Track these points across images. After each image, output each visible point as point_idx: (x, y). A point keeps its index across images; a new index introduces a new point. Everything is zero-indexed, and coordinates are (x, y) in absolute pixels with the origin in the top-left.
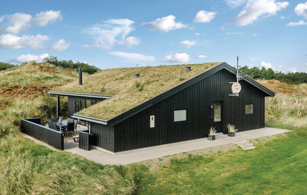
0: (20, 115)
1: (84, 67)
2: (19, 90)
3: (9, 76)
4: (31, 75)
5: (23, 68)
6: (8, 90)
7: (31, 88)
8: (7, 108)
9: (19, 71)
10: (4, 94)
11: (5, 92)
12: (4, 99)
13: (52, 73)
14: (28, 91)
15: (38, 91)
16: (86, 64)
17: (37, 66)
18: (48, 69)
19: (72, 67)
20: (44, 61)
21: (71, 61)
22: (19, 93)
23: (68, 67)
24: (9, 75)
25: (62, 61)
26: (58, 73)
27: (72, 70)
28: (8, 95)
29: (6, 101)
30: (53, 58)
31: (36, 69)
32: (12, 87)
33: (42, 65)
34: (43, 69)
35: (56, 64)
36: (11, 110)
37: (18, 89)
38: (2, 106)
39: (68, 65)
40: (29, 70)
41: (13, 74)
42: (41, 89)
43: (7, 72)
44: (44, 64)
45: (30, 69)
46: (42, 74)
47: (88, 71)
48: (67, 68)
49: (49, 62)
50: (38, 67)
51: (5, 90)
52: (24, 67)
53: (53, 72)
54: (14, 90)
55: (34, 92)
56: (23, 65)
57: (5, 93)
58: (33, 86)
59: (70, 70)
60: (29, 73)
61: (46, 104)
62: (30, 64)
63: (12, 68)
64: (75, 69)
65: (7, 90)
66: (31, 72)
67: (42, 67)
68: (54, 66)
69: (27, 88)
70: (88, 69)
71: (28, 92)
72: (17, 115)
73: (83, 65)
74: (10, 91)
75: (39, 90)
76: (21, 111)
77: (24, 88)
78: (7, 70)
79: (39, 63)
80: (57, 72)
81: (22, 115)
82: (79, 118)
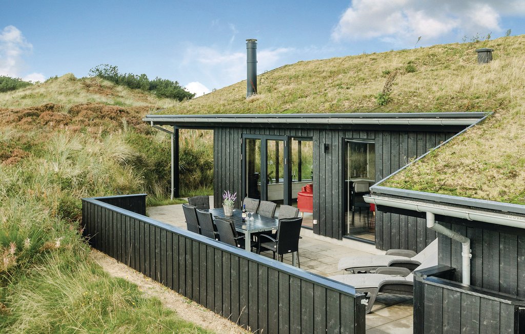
0: (75, 182)
1: (170, 89)
2: (58, 115)
3: (22, 100)
4: (68, 98)
5: (52, 87)
6: (29, 115)
7: (90, 112)
8: (30, 159)
9: (44, 92)
10: (19, 123)
11: (20, 119)
12: (19, 134)
13: (110, 96)
14: (82, 118)
15: (107, 119)
16: (174, 82)
17: (79, 83)
18: (101, 89)
19: (148, 87)
20: (92, 73)
21: (145, 75)
22: (58, 122)
23: (140, 88)
24: (24, 97)
25: (127, 75)
26: (122, 97)
27: (146, 92)
28: (30, 126)
29: (25, 141)
30: (109, 68)
31: (78, 88)
32: (37, 109)
33: (88, 82)
34: (91, 89)
35: (117, 80)
36: (46, 167)
37: (56, 113)
38: (15, 154)
39: (139, 83)
40: (63, 90)
41: (31, 96)
42: (113, 115)
43: (20, 93)
44: (92, 79)
45: (66, 88)
46: (90, 97)
47: (178, 97)
48: (137, 90)
49: (101, 76)
50: (79, 85)
51: (19, 114)
52: (53, 85)
53: (112, 95)
54: (45, 115)
55: (97, 121)
56: (50, 81)
57: (20, 121)
58: (93, 106)
59: (143, 93)
60: (63, 95)
61: (138, 154)
62: (64, 80)
63: (28, 87)
64: (152, 92)
65: (25, 115)
66: (68, 94)
67: (88, 86)
68: (112, 84)
69: (78, 112)
70: (178, 93)
71: (83, 121)
72: (66, 184)
73: (168, 84)
74: (35, 117)
75: (111, 118)
76: (77, 171)
77: (70, 112)
78: (17, 91)
79: (83, 78)
80: (120, 94)
81: (81, 184)
82: (431, 210)
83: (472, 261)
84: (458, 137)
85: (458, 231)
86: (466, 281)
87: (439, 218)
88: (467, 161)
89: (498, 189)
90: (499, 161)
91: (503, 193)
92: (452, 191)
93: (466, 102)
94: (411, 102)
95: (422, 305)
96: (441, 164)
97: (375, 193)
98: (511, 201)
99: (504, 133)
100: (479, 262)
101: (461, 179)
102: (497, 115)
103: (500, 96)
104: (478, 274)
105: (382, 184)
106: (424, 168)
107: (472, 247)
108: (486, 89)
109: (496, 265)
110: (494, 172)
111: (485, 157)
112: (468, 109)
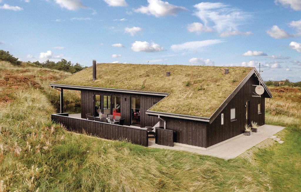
82: (159, 115)
83: (166, 125)
84: (163, 100)
85: (163, 119)
86: (165, 128)
87: (160, 116)
88: (165, 106)
89: (171, 111)
90: (171, 106)
91: (171, 112)
92: (163, 111)
93: (164, 90)
94: (150, 88)
95: (157, 134)
96: (160, 106)
97: (148, 112)
98: (172, 113)
99: (172, 99)
100: (167, 125)
101: (164, 109)
102: (171, 94)
103: (172, 89)
104: (167, 127)
105: (149, 110)
106: (157, 107)
107: (166, 122)
108: (168, 86)
109: (170, 126)
110: (170, 108)
111: (168, 105)
112: (165, 92)
